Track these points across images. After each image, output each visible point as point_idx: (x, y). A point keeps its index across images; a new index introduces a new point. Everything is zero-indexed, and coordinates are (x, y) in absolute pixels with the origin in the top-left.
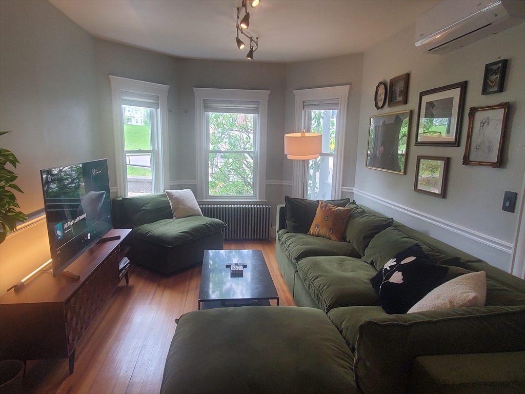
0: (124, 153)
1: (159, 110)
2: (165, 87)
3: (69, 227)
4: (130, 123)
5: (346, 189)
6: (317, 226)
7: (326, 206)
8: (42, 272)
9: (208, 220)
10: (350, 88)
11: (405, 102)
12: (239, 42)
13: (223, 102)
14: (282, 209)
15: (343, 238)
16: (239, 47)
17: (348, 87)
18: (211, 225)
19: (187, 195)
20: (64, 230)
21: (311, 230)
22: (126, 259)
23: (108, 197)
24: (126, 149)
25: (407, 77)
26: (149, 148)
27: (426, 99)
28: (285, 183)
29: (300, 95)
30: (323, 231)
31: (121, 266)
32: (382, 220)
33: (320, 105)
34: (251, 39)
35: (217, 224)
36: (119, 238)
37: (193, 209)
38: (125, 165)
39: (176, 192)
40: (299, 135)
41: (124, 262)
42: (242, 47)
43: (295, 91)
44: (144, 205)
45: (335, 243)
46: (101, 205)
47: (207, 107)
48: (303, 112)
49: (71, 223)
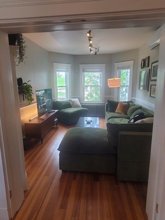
0: (57, 87)
1: (68, 73)
2: (70, 65)
3: (42, 106)
4: (61, 77)
5: (133, 98)
6: (118, 110)
7: (121, 103)
8: (35, 118)
9: (83, 108)
10: (134, 61)
11: (148, 66)
12: (91, 50)
13: (90, 69)
14: (107, 104)
15: (126, 114)
16: (91, 52)
17: (133, 61)
18: (83, 110)
19: (76, 100)
20: (40, 107)
21: (116, 111)
22: (57, 119)
23: (52, 101)
24: (58, 85)
25: (149, 57)
26: (65, 85)
27: (153, 65)
28: (112, 96)
29: (116, 65)
30: (119, 112)
31: (55, 120)
32: (138, 107)
33: (124, 68)
34: (96, 48)
35: (86, 110)
36: (55, 112)
37: (78, 105)
38: (57, 92)
39: (73, 99)
40: (113, 79)
41: (56, 120)
42: (92, 52)
43: (115, 64)
44: (63, 103)
45: (123, 115)
46: (50, 103)
47: (84, 71)
48: (118, 71)
49: (42, 105)
